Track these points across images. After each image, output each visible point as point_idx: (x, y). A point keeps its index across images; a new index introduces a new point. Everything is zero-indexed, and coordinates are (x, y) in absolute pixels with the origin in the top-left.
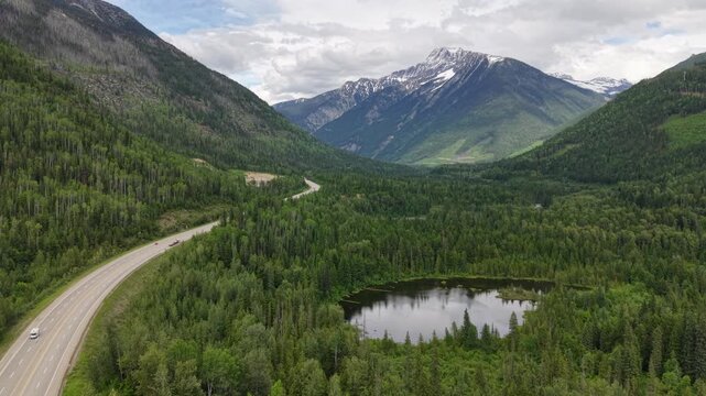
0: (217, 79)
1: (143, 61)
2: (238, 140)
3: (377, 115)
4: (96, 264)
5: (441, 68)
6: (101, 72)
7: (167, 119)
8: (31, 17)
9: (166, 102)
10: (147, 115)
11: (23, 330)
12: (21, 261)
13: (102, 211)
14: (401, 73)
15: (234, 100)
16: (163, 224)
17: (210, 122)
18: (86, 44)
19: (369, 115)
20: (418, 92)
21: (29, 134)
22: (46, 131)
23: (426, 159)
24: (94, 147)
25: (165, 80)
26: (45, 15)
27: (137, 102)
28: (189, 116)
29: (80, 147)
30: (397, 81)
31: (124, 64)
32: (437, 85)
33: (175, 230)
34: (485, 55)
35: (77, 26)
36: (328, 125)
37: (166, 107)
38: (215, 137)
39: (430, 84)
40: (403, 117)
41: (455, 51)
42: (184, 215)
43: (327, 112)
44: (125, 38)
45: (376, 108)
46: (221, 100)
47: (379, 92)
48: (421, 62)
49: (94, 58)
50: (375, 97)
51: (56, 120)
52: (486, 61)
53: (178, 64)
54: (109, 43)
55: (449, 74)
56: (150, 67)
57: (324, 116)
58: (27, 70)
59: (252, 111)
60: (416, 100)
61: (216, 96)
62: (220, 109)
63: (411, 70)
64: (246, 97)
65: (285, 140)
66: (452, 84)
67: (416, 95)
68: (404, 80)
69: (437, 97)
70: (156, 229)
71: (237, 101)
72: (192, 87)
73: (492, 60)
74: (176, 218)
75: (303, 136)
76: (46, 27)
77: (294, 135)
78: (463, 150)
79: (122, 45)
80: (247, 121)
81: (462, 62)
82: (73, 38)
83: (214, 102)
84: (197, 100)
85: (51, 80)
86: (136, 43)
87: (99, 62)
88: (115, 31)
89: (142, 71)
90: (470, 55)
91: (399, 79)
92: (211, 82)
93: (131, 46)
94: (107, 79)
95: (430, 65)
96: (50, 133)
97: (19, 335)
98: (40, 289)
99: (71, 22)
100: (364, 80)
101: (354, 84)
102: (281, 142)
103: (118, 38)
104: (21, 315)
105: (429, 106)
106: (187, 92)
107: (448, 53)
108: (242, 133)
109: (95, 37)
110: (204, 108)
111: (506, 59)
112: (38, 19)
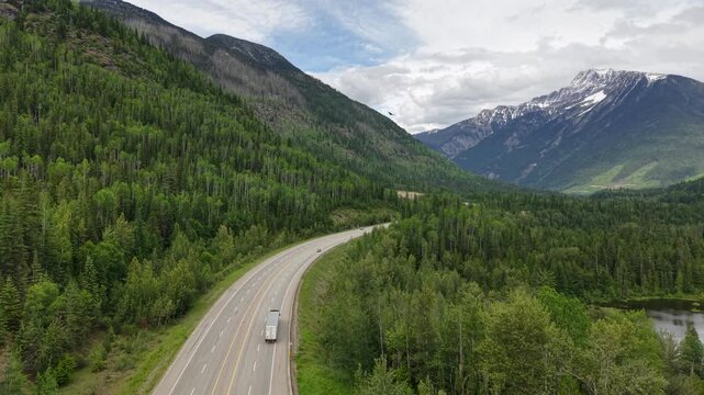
0: (359, 109)
1: (293, 92)
2: (380, 164)
3: (517, 142)
4: (278, 248)
5: (588, 91)
6: (258, 101)
7: (315, 142)
8: (201, 56)
9: (314, 127)
10: (298, 139)
11: (216, 299)
12: (203, 235)
13: (277, 198)
14: (542, 99)
15: (374, 127)
16: (336, 219)
17: (353, 146)
18: (245, 77)
19: (508, 143)
20: (563, 116)
21: (204, 129)
22: (220, 129)
23: (576, 187)
24: (262, 145)
25: (313, 109)
26: (212, 54)
27: (289, 128)
28: (335, 141)
29: (251, 144)
30: (538, 107)
31: (277, 94)
32: (586, 108)
33: (348, 227)
34: (643, 74)
35: (237, 62)
36: (463, 153)
37: (314, 132)
38: (359, 160)
39: (577, 109)
40: (548, 143)
41: (605, 72)
42: (354, 214)
43: (461, 141)
44: (276, 73)
45: (515, 135)
46: (363, 127)
47: (518, 119)
48: (565, 86)
49: (252, 89)
50: (513, 124)
51: (228, 122)
52: (644, 80)
53: (323, 95)
54: (263, 77)
55: (599, 97)
56: (300, 97)
57: (458, 145)
58: (200, 83)
59: (391, 138)
60: (561, 126)
61: (357, 123)
62: (363, 136)
63: (554, 95)
64: (386, 124)
65: (424, 165)
66: (602, 106)
67: (560, 121)
68: (546, 105)
69: (586, 121)
70: (331, 223)
71: (378, 129)
72: (337, 115)
73: (653, 78)
74: (347, 215)
75: (442, 162)
76: (212, 64)
77: (432, 160)
78: (621, 176)
79: (274, 79)
80: (388, 147)
81: (615, 83)
82: (234, 73)
83: (357, 129)
84: (342, 127)
85: (221, 94)
86: (287, 78)
87: (256, 93)
88: (269, 67)
89: (293, 100)
90: (624, 75)
91: (541, 105)
92: (353, 111)
93: (282, 80)
94: (263, 107)
95: (576, 89)
96: (223, 130)
97: (212, 304)
98: (226, 262)
99: (233, 59)
100: (501, 108)
101: (490, 113)
102: (420, 167)
103: (271, 74)
104: (210, 285)
105: (577, 131)
106: (334, 120)
107: (596, 75)
108: (384, 158)
109: (252, 72)
110: (347, 134)
111: (670, 77)
112: (206, 58)
